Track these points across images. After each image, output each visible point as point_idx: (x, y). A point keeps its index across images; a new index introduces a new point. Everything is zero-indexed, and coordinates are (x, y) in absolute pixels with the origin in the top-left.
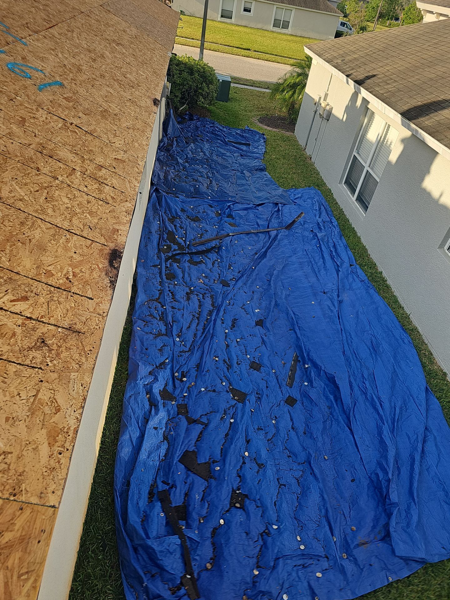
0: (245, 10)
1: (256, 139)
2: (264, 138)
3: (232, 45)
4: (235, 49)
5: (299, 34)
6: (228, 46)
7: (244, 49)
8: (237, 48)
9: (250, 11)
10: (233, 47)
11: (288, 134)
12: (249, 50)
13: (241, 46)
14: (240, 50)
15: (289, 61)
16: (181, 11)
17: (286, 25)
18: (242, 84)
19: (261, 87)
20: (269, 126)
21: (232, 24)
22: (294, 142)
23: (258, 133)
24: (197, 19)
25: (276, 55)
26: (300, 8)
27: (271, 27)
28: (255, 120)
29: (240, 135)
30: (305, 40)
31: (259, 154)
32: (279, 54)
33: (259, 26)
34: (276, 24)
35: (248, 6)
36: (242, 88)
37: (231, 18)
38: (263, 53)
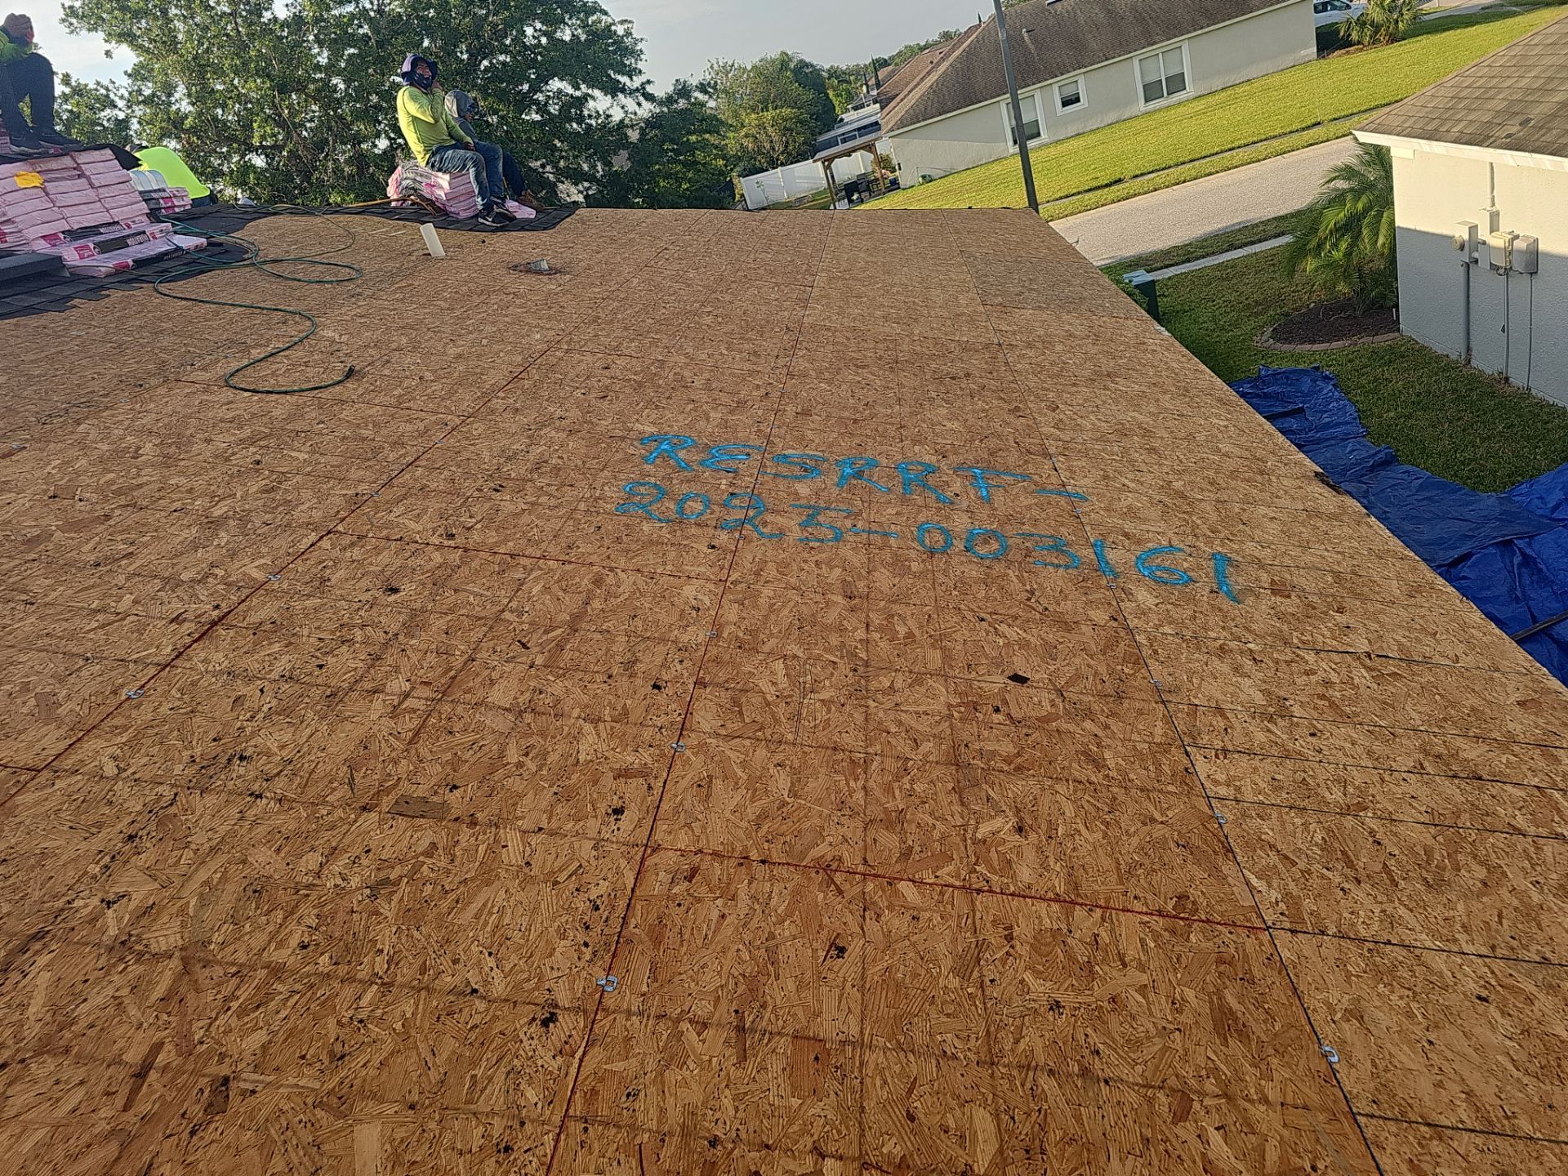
0: (1065, 103)
1: (1305, 389)
2: (1326, 378)
3: (1075, 191)
4: (1087, 196)
5: (1217, 84)
6: (1067, 197)
7: (1107, 186)
8: (1090, 190)
9: (1078, 100)
10: (1079, 193)
11: (1383, 340)
12: (1119, 181)
13: (1095, 184)
14: (1099, 192)
15: (1233, 157)
16: (924, 177)
17: (1176, 83)
18: (1161, 268)
19: (1213, 253)
20: (1314, 342)
21: (1046, 145)
22: (1419, 356)
23: (1304, 372)
24: (964, 174)
25: (1192, 161)
26: (1200, 32)
27: (1142, 106)
28: (1264, 339)
29: (1258, 396)
30: (1239, 90)
31: (1347, 423)
32: (1198, 156)
33: (1112, 117)
34: (1152, 92)
35: (1069, 91)
36: (1169, 278)
37: (1038, 135)
38: (1158, 171)
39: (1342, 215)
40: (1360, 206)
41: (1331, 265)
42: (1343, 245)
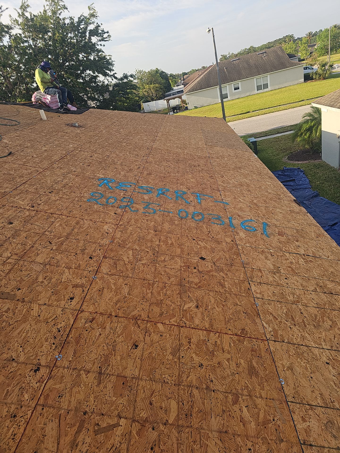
0: (235, 89)
1: (296, 174)
2: (302, 171)
3: (236, 114)
4: (240, 116)
5: (277, 87)
6: (234, 115)
7: (245, 113)
8: (241, 114)
9: (239, 88)
10: (238, 115)
11: (317, 162)
12: (249, 112)
13: (242, 112)
14: (243, 115)
15: (280, 108)
16: (195, 107)
17: (266, 86)
18: (259, 137)
19: (273, 134)
20: (299, 161)
21: (229, 101)
22: (326, 167)
23: (295, 169)
24: (206, 107)
25: (268, 108)
26: (273, 72)
27: (256, 92)
28: (285, 159)
29: (283, 175)
30: (283, 89)
31: (306, 184)
32: (270, 107)
33: (248, 94)
34: (259, 88)
35: (236, 86)
36: (261, 140)
37: (227, 97)
38: (259, 110)
39: (307, 126)
40: (312, 124)
41: (304, 140)
42: (308, 135)
